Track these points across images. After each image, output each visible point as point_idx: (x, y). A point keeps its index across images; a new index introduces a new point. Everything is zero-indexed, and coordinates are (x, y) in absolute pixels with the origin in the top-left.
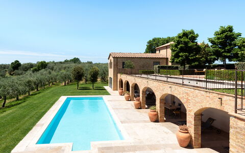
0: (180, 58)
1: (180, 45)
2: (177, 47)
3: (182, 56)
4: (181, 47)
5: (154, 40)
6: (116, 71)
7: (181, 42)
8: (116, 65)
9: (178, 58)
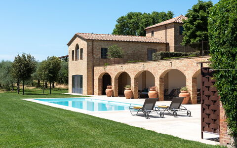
0: (198, 39)
1: (197, 21)
2: (193, 24)
3: (200, 36)
4: (199, 23)
5: (130, 16)
6: (91, 63)
7: (198, 16)
8: (91, 53)
9: (195, 39)
